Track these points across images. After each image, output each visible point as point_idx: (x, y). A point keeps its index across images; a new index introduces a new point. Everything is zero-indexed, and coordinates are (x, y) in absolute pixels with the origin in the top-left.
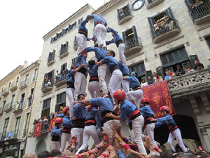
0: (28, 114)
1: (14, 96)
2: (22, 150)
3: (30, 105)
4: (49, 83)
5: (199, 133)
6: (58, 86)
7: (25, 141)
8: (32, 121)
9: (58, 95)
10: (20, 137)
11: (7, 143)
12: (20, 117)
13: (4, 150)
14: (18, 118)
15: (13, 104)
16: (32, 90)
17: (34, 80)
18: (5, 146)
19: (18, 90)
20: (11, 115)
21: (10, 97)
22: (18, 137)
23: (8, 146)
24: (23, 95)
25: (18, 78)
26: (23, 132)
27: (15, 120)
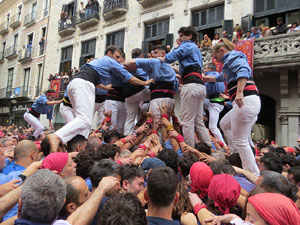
0: (40, 65)
1: (16, 36)
3: (42, 52)
4: (69, 21)
5: (277, 121)
6: (83, 28)
8: (47, 77)
9: (83, 43)
10: (32, 95)
11: (14, 102)
12: (29, 69)
13: (11, 110)
14: (26, 70)
15: (18, 49)
16: (44, 29)
17: (46, 13)
18: (13, 105)
19: (22, 28)
20: (16, 64)
21: (10, 38)
22: (29, 96)
23: (17, 105)
24: (31, 37)
25: (20, 7)
26: (35, 89)
27: (23, 72)
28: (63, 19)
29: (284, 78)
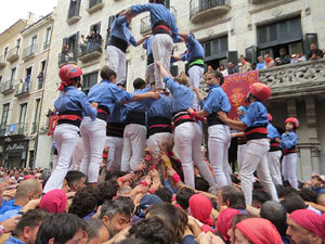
0: (38, 100)
1: (14, 70)
2: (32, 152)
3: (40, 86)
4: (71, 55)
6: (85, 61)
7: (36, 139)
8: (45, 112)
9: (84, 77)
10: (28, 133)
11: (9, 140)
12: (26, 104)
13: (4, 150)
14: (22, 105)
15: (15, 84)
16: (44, 63)
17: (46, 46)
18: (7, 143)
19: (21, 61)
20: (12, 99)
21: (7, 71)
22: (25, 133)
23: (11, 144)
24: (29, 71)
25: (19, 41)
26: (32, 126)
27: (19, 108)
28: (64, 52)
29: (291, 108)
